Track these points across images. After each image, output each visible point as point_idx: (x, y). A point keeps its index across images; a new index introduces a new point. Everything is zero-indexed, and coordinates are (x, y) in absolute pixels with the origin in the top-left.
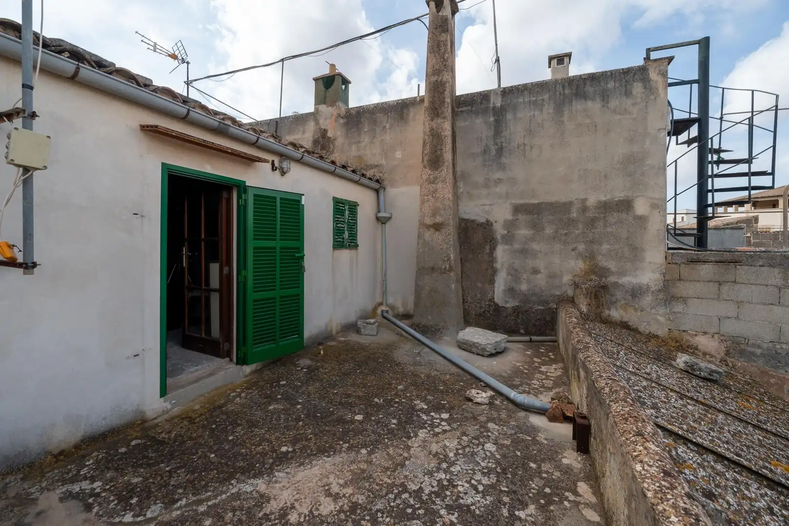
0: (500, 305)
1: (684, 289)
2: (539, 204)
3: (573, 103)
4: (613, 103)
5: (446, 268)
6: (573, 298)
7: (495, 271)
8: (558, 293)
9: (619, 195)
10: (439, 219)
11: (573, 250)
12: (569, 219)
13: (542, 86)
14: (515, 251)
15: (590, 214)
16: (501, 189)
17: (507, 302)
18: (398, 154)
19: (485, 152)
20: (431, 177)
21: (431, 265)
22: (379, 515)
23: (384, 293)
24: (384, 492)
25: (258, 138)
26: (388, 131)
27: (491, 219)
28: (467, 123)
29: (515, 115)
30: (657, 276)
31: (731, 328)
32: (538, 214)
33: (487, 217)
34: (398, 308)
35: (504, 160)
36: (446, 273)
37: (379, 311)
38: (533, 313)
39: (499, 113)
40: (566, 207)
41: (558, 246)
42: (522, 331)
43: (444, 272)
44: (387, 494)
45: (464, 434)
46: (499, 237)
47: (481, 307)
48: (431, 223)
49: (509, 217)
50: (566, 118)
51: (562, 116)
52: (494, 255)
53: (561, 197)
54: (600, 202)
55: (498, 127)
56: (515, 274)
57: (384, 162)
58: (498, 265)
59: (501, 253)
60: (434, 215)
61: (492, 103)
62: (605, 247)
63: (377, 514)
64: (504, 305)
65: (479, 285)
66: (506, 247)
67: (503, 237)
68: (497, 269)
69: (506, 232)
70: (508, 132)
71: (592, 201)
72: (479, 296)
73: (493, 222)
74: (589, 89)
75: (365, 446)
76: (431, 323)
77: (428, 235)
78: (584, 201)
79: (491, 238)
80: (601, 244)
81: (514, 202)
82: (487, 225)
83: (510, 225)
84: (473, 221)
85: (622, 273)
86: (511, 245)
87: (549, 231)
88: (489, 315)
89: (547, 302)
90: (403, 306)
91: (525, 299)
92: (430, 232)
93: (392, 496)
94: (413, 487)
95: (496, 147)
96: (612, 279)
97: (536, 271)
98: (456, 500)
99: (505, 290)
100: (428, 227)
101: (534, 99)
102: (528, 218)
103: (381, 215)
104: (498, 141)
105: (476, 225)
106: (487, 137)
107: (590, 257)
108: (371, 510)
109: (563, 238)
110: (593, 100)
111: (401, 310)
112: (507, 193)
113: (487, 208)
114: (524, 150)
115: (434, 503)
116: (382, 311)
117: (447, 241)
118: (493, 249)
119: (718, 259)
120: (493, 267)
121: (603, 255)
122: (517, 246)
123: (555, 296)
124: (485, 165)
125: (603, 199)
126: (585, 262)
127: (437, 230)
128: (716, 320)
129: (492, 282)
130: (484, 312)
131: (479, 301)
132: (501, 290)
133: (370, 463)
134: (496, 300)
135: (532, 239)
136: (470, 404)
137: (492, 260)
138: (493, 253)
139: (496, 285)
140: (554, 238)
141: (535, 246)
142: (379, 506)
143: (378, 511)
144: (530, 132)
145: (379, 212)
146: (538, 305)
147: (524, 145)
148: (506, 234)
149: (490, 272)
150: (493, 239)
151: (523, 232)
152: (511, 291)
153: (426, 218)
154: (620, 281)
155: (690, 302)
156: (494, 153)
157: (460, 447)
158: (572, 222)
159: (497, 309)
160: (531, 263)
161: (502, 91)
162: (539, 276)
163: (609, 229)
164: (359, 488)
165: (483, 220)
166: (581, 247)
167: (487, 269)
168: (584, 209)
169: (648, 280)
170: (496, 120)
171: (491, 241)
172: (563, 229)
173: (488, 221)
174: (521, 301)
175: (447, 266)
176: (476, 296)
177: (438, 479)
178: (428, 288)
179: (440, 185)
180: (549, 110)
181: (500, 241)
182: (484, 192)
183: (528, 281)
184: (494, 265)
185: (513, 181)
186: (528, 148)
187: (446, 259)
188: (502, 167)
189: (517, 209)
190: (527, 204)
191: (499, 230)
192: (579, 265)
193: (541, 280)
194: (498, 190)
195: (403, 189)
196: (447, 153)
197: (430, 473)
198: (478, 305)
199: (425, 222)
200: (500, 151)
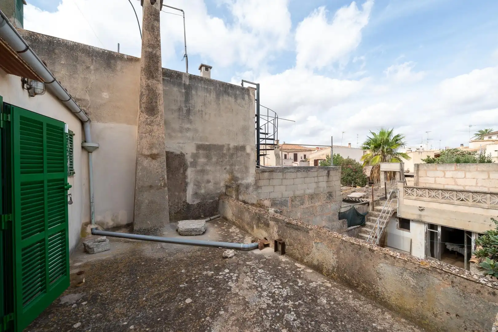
0: (190, 204)
1: (261, 183)
2: (209, 145)
3: (224, 96)
4: (239, 101)
5: (161, 185)
6: (225, 193)
7: (186, 184)
8: (219, 192)
9: (241, 144)
10: (155, 151)
11: (225, 169)
12: (223, 153)
13: (210, 81)
14: (198, 171)
15: (231, 151)
16: (189, 134)
17: (194, 201)
18: (105, 95)
19: (180, 109)
20: (148, 120)
21: (150, 185)
22: (273, 327)
23: (91, 214)
24: (260, 318)
25: (27, 48)
26: (93, 72)
27: (183, 152)
28: (167, 88)
29: (196, 92)
30: (253, 179)
31: (273, 196)
32: (209, 150)
33: (181, 150)
34: (107, 223)
35: (191, 117)
36: (161, 189)
37: (89, 230)
38: (208, 204)
39: (188, 89)
40: (221, 147)
41: (219, 168)
42: (202, 216)
43: (160, 188)
44: (262, 318)
45: (246, 273)
46: (189, 163)
47: (178, 208)
48: (149, 154)
49: (195, 152)
50: (221, 102)
51: (219, 101)
52: (186, 174)
53: (219, 142)
54: (234, 146)
55: (187, 96)
56: (198, 184)
57: (87, 97)
58: (188, 180)
59: (190, 173)
60: (151, 148)
61: (183, 81)
62: (237, 167)
63: (272, 328)
64: (192, 203)
65: (177, 193)
66: (193, 169)
67: (191, 163)
68: (188, 182)
69: (193, 160)
70: (193, 101)
71: (232, 146)
72: (176, 200)
73: (185, 154)
74: (230, 91)
75: (218, 310)
76: (151, 226)
77: (146, 162)
78: (229, 145)
79: (184, 163)
80: (235, 166)
81: (197, 143)
82: (182, 156)
83: (195, 156)
84: (172, 153)
85: (243, 179)
86: (196, 167)
87: (214, 159)
88: (183, 211)
89: (214, 197)
90: (113, 220)
91: (204, 197)
92: (147, 161)
93: (264, 317)
94: (265, 306)
95: (187, 108)
96: (240, 182)
97: (208, 182)
98: (282, 297)
99: (194, 194)
100: (146, 156)
101: (207, 87)
102: (205, 152)
103: (87, 145)
104: (188, 105)
105: (174, 156)
106: (181, 101)
107: (231, 172)
108: (268, 329)
109: (221, 163)
110: (231, 96)
111: (111, 224)
112: (193, 137)
113: (181, 145)
114: (202, 114)
115: (279, 304)
116: (92, 229)
117: (161, 166)
118: (185, 170)
119: (269, 170)
120: (185, 182)
121: (236, 171)
122: (199, 168)
123: (217, 193)
124: (180, 118)
125: (236, 145)
126: (229, 175)
127: (153, 159)
128: (269, 193)
129: (185, 190)
130: (180, 210)
131: (177, 204)
132: (190, 195)
133: (233, 314)
134: (187, 201)
135: (206, 164)
136: (227, 259)
137: (185, 177)
138: (185, 173)
139: (188, 192)
140: (217, 163)
141: (208, 168)
142: (268, 324)
143: (270, 326)
144: (205, 104)
145: (85, 142)
146: (210, 199)
147: (202, 111)
148: (193, 161)
149: (183, 184)
150: (185, 164)
151: (202, 160)
152: (196, 194)
153: (144, 150)
154: (242, 182)
155: (263, 188)
156: (185, 112)
157: (252, 278)
158: (224, 155)
159: (189, 206)
160: (206, 177)
161: (189, 76)
162: (210, 184)
163: (238, 159)
164: (249, 327)
165: (179, 153)
166: (228, 167)
167: (182, 183)
168: (229, 149)
169: (251, 181)
170: (186, 92)
171: (184, 165)
172: (220, 159)
173: (181, 153)
174: (201, 199)
175: (163, 184)
176: (175, 201)
177: (266, 296)
178: (147, 201)
179: (155, 127)
180: (213, 96)
181: (189, 165)
182: (179, 135)
183: (205, 188)
184: (186, 180)
185: (196, 131)
186: (204, 113)
187: (161, 179)
188: (190, 122)
189: (199, 147)
190: (204, 145)
191: (189, 159)
192: (227, 177)
193: (211, 186)
194: (188, 134)
195: (112, 125)
196: (161, 106)
197: (260, 296)
198: (176, 207)
199: (143, 153)
200: (189, 111)
